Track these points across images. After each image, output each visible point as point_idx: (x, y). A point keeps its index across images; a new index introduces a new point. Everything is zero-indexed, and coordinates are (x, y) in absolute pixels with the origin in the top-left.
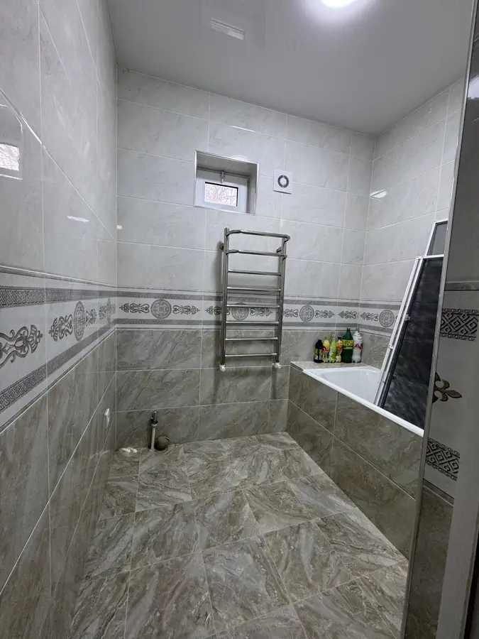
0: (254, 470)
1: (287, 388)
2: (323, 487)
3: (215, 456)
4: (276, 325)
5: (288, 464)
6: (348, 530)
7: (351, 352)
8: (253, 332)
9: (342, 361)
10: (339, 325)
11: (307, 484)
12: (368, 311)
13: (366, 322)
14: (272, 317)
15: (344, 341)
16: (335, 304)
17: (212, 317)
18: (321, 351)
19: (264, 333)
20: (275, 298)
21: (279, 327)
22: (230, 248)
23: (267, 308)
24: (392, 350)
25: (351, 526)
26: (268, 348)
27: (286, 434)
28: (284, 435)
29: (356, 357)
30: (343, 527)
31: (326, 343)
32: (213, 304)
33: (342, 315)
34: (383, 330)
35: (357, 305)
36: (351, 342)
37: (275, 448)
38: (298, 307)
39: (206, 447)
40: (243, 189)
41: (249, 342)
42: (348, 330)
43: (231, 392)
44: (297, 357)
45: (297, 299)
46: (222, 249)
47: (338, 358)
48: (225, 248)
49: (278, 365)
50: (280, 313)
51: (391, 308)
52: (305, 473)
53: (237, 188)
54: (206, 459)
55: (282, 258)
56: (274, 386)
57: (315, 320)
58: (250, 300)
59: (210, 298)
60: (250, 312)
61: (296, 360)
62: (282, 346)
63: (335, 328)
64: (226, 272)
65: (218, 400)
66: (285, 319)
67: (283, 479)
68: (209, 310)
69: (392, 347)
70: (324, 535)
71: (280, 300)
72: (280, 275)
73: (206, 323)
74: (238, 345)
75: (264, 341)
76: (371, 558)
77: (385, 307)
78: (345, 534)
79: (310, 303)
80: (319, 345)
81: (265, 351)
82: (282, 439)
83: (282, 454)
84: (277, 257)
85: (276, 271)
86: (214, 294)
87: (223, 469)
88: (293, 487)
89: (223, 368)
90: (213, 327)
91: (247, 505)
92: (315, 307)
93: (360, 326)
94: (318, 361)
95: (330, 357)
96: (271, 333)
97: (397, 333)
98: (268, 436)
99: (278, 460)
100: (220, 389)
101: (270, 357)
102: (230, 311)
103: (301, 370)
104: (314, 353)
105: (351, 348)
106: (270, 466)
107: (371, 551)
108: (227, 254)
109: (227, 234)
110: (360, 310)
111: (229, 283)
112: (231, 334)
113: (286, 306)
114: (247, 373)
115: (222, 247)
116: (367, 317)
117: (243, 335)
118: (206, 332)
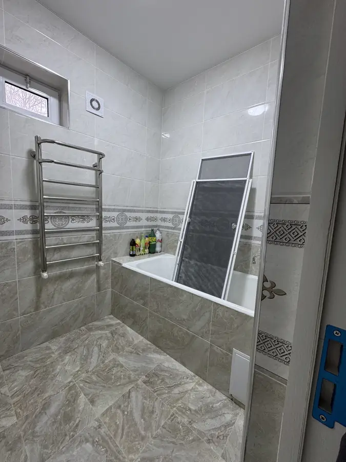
0: (85, 359)
1: (110, 280)
2: (144, 350)
3: (42, 360)
4: (96, 230)
5: (115, 342)
6: (164, 375)
7: (155, 246)
8: (75, 238)
9: (149, 253)
10: (146, 227)
11: (131, 352)
12: (164, 216)
13: (163, 224)
14: (93, 224)
15: (150, 238)
16: (142, 211)
17: (28, 226)
18: (134, 247)
19: (86, 237)
20: (95, 207)
21: (100, 231)
22: (44, 157)
23: (87, 216)
24: (181, 242)
25: (166, 371)
26: (90, 250)
27: (112, 316)
28: (110, 318)
29: (158, 249)
30: (161, 375)
31: (138, 241)
32: (27, 213)
33: (147, 219)
34: (174, 229)
35: (157, 212)
36: (155, 238)
37: (103, 332)
38: (115, 214)
39: (32, 355)
40: (54, 101)
41: (72, 247)
42: (152, 230)
43: (56, 295)
44: (116, 254)
45: (113, 207)
46: (34, 157)
47: (147, 251)
48: (37, 156)
49: (101, 263)
50: (100, 219)
51: (178, 214)
52: (129, 343)
53: (47, 99)
54: (32, 368)
55: (98, 172)
56: (98, 281)
57: (129, 224)
58: (69, 208)
59: (22, 207)
60: (71, 220)
61: (115, 257)
62: (104, 247)
63: (143, 229)
64: (41, 181)
65: (42, 306)
66: (104, 225)
67: (112, 356)
68: (23, 220)
69: (181, 240)
70: (149, 388)
71: (99, 209)
72: (98, 187)
73: (20, 232)
74: (60, 251)
75: (87, 245)
76: (180, 389)
77: (175, 213)
78: (163, 380)
79: (124, 211)
80: (133, 243)
81: (88, 253)
82: (108, 322)
83: (110, 335)
84: (94, 172)
85: (94, 184)
86: (28, 203)
87: (53, 371)
88: (121, 360)
89: (45, 275)
90: (30, 236)
91: (82, 395)
92: (128, 214)
93: (159, 226)
94: (133, 255)
95: (141, 251)
96: (93, 237)
97: (184, 231)
98: (96, 323)
99: (107, 341)
100: (44, 295)
101: (93, 258)
102: (49, 220)
103: (120, 264)
104: (129, 250)
105: (155, 243)
106: (100, 350)
107: (180, 384)
108: (40, 163)
109: (39, 142)
110: (159, 216)
111: (44, 193)
112: (51, 242)
113: (104, 214)
114: (71, 275)
115: (33, 155)
116: (164, 220)
117: (65, 241)
118: (21, 242)
